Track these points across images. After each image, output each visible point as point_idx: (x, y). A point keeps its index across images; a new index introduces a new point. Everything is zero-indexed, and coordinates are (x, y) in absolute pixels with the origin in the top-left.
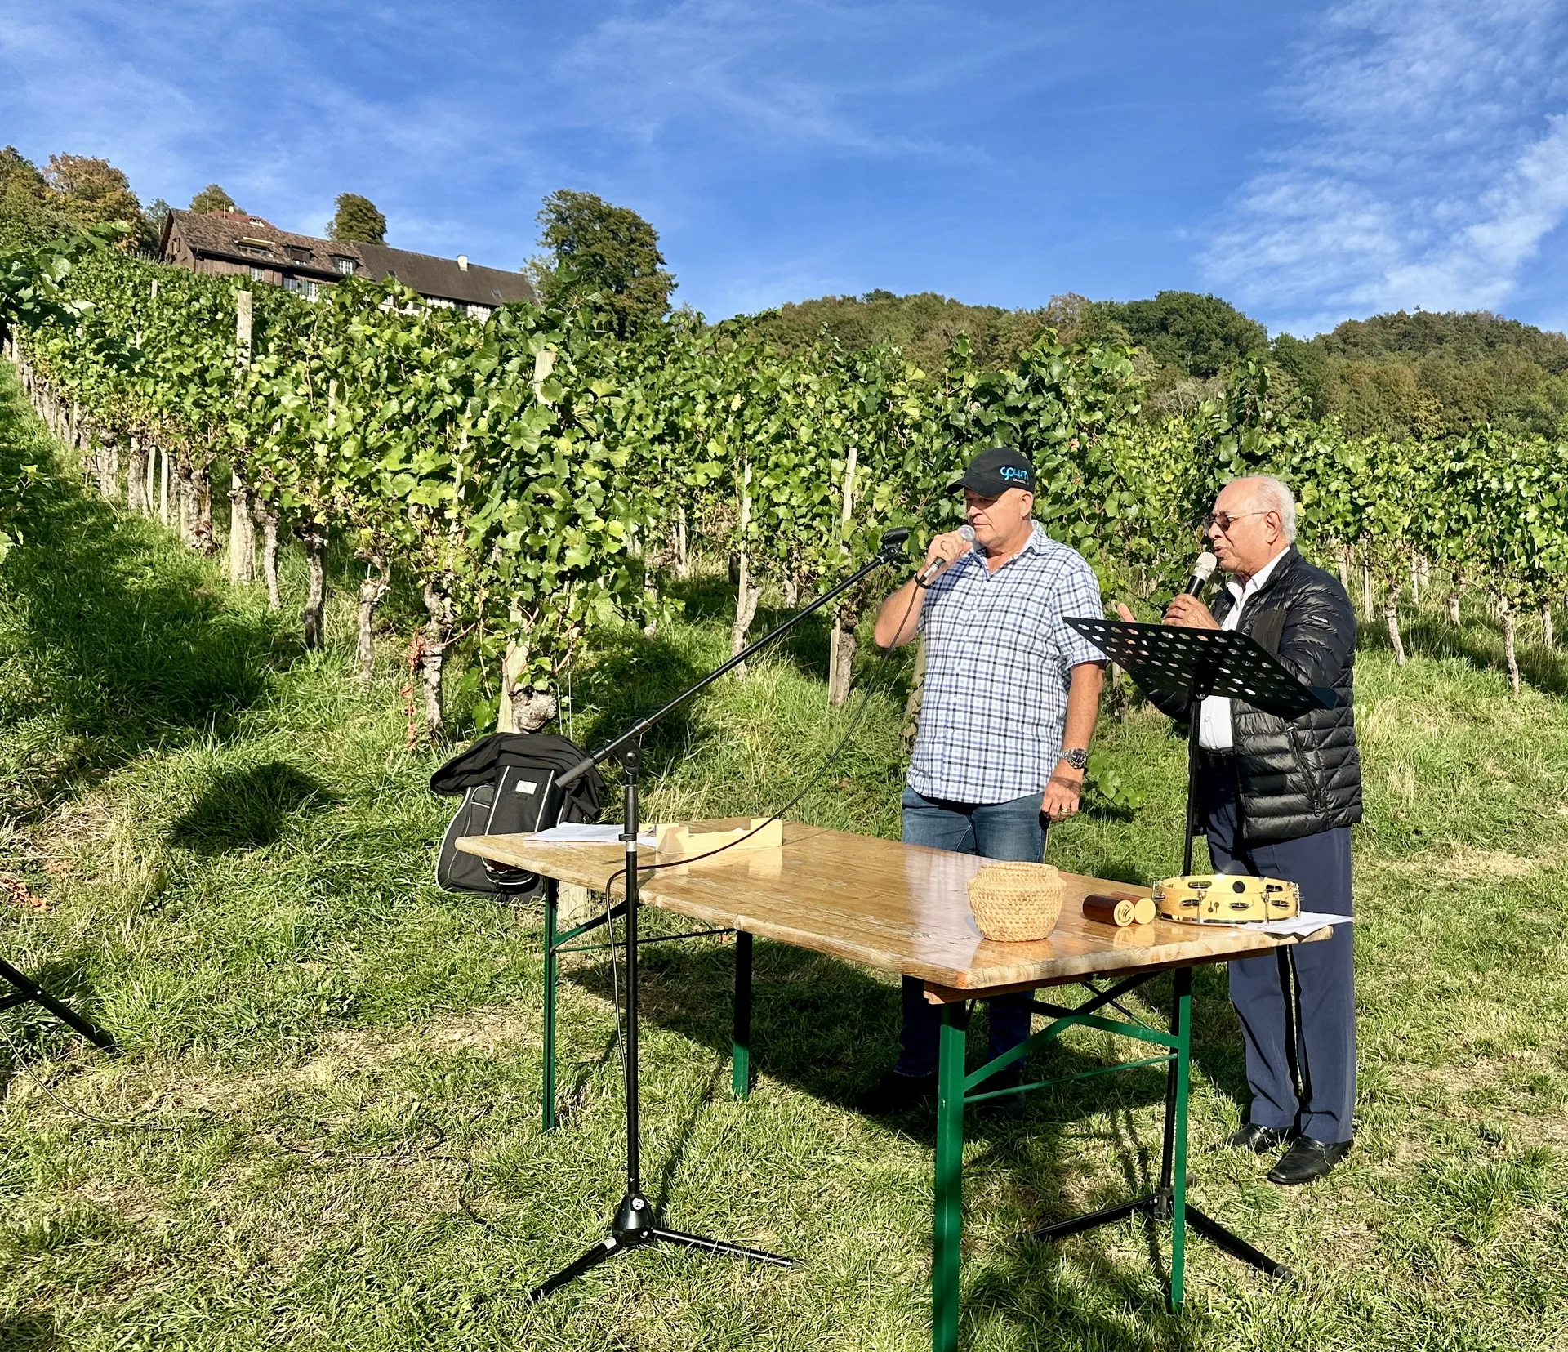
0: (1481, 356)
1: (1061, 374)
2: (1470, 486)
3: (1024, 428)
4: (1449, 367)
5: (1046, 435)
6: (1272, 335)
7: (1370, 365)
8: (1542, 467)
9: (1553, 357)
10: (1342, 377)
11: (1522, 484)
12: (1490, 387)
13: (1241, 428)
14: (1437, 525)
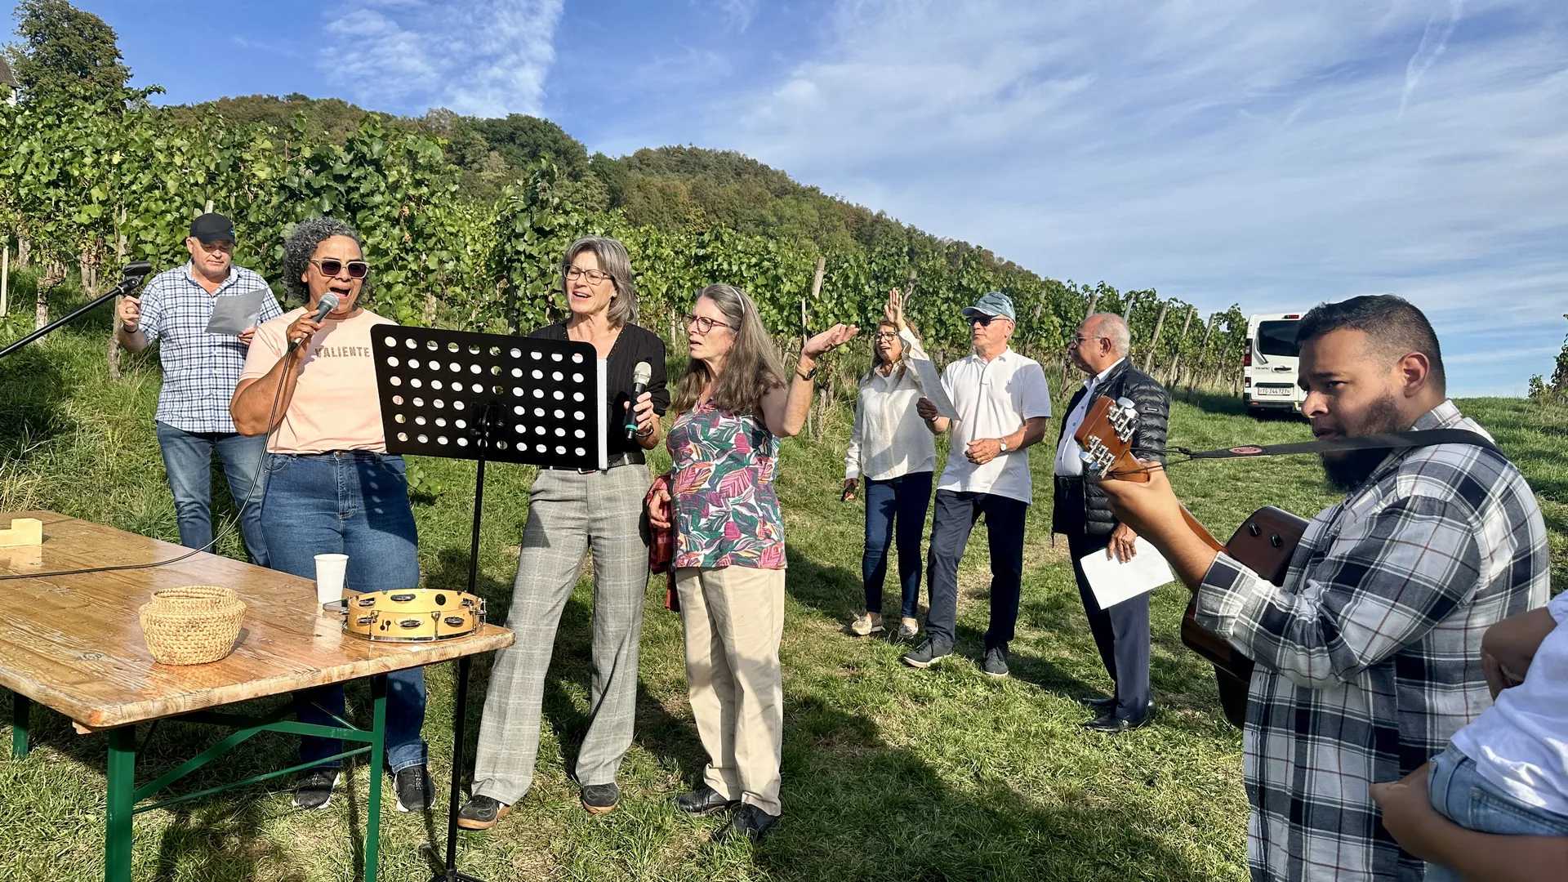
0: (732, 181)
1: (380, 152)
2: (709, 267)
3: (348, 193)
4: (711, 186)
5: (366, 200)
6: (591, 153)
7: (657, 180)
8: (758, 256)
9: (777, 186)
10: (638, 187)
11: (744, 267)
12: (737, 202)
13: (534, 209)
14: (685, 292)
